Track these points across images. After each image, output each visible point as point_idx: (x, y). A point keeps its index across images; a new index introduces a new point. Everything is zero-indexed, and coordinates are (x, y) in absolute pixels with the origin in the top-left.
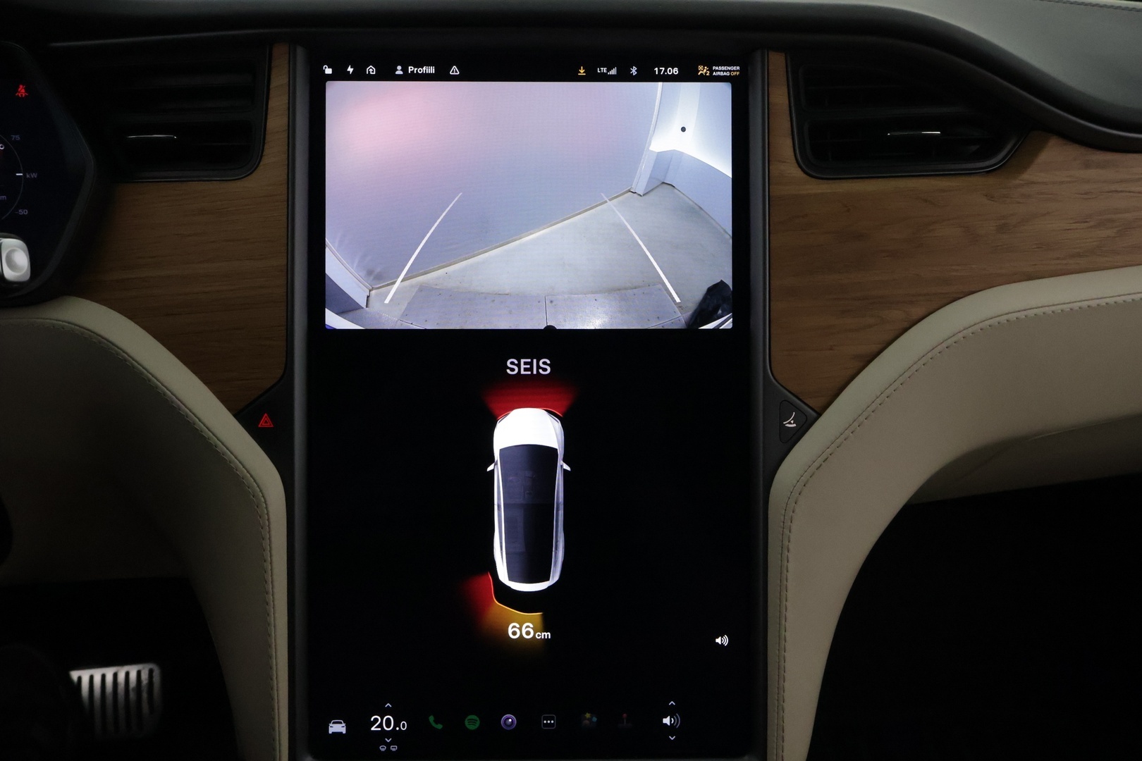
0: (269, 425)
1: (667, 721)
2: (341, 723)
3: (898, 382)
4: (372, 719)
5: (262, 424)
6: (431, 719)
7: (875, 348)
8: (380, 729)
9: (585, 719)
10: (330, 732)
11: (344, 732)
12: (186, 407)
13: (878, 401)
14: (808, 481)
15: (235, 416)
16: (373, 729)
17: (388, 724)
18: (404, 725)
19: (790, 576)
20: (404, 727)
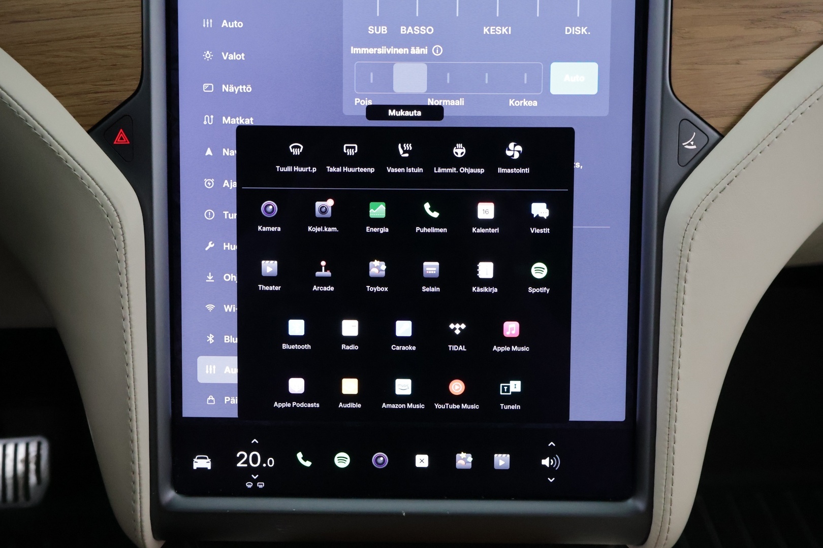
0: (126, 141)
1: (546, 462)
2: (206, 458)
3: (814, 98)
4: (238, 455)
5: (118, 141)
6: (300, 456)
7: (787, 63)
8: (246, 465)
9: (461, 459)
10: (195, 468)
11: (209, 468)
12: (34, 119)
13: (791, 118)
14: (710, 204)
15: (89, 132)
16: (239, 465)
17: (255, 461)
18: (271, 462)
19: (686, 308)
20: (271, 463)
